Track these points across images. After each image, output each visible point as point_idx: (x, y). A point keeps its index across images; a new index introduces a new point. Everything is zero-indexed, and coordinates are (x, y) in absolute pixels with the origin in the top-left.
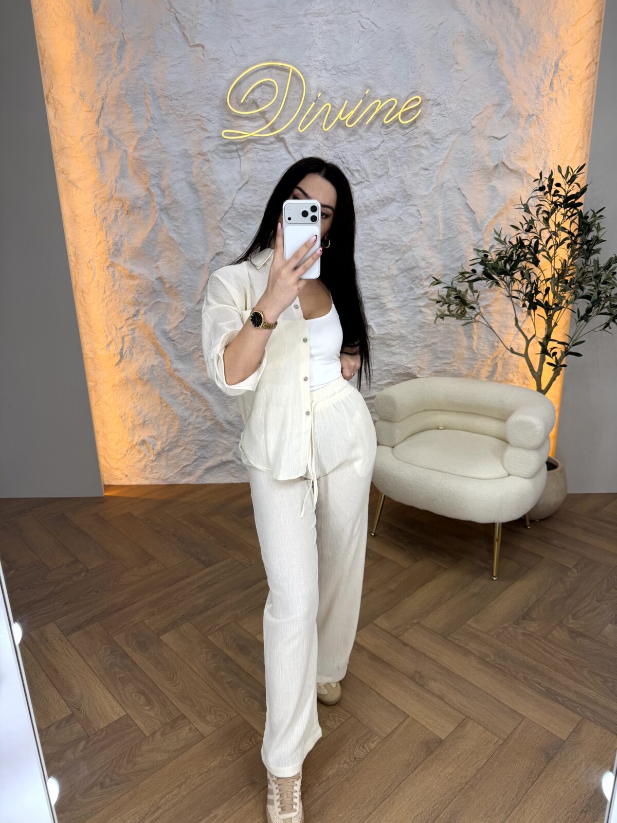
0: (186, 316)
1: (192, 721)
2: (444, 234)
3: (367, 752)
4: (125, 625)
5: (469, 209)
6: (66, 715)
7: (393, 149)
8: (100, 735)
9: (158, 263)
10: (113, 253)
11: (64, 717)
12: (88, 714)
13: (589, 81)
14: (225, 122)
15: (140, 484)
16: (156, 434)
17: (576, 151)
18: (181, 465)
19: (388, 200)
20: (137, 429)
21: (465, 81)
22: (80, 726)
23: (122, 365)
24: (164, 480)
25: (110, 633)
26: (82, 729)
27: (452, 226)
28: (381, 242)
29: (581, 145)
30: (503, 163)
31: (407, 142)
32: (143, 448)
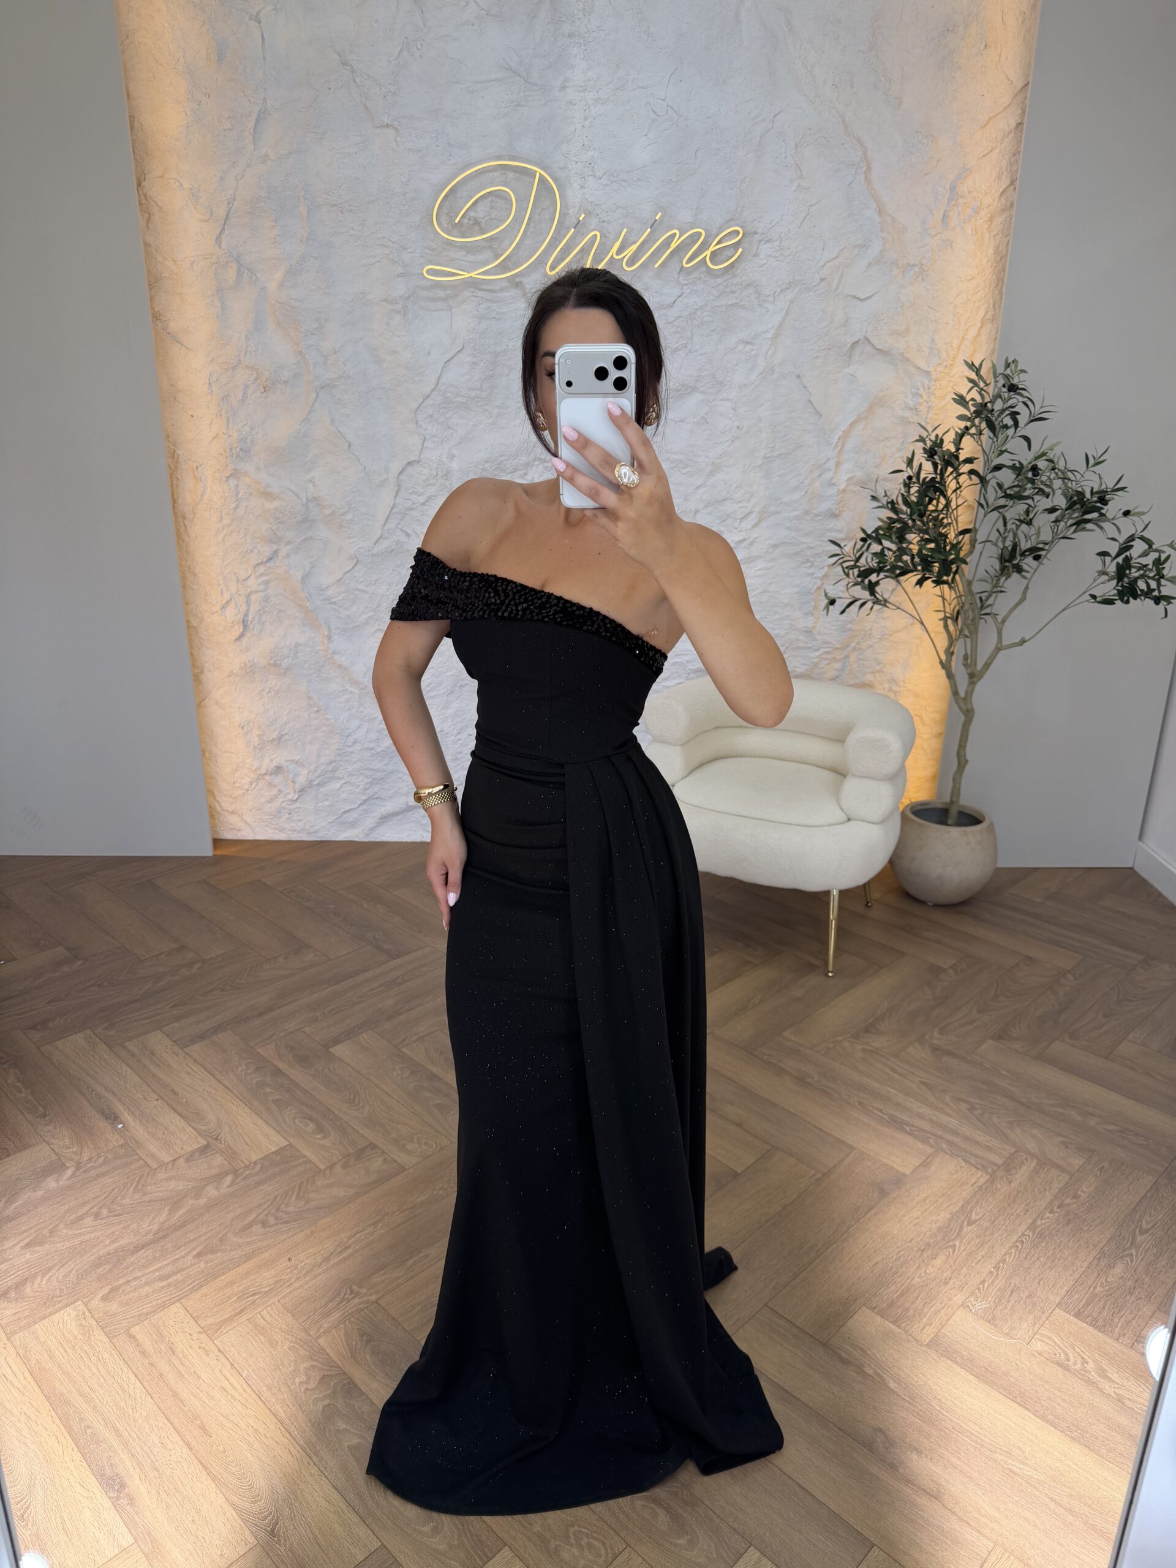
0: (358, 561)
1: (386, 1151)
2: (773, 447)
4: (272, 1035)
5: (813, 410)
6: (200, 1145)
7: (697, 307)
8: (253, 1169)
9: (312, 475)
10: (238, 456)
11: (196, 1147)
12: (231, 1144)
13: (1004, 216)
14: (430, 252)
15: (272, 839)
16: (299, 757)
17: (982, 325)
18: (340, 809)
19: (686, 390)
20: (268, 748)
21: (811, 206)
22: (222, 1158)
23: (245, 640)
24: (309, 833)
25: (252, 1045)
26: (226, 1162)
27: (786, 436)
28: (674, 456)
29: (989, 316)
30: (867, 339)
31: (718, 297)
32: (278, 780)
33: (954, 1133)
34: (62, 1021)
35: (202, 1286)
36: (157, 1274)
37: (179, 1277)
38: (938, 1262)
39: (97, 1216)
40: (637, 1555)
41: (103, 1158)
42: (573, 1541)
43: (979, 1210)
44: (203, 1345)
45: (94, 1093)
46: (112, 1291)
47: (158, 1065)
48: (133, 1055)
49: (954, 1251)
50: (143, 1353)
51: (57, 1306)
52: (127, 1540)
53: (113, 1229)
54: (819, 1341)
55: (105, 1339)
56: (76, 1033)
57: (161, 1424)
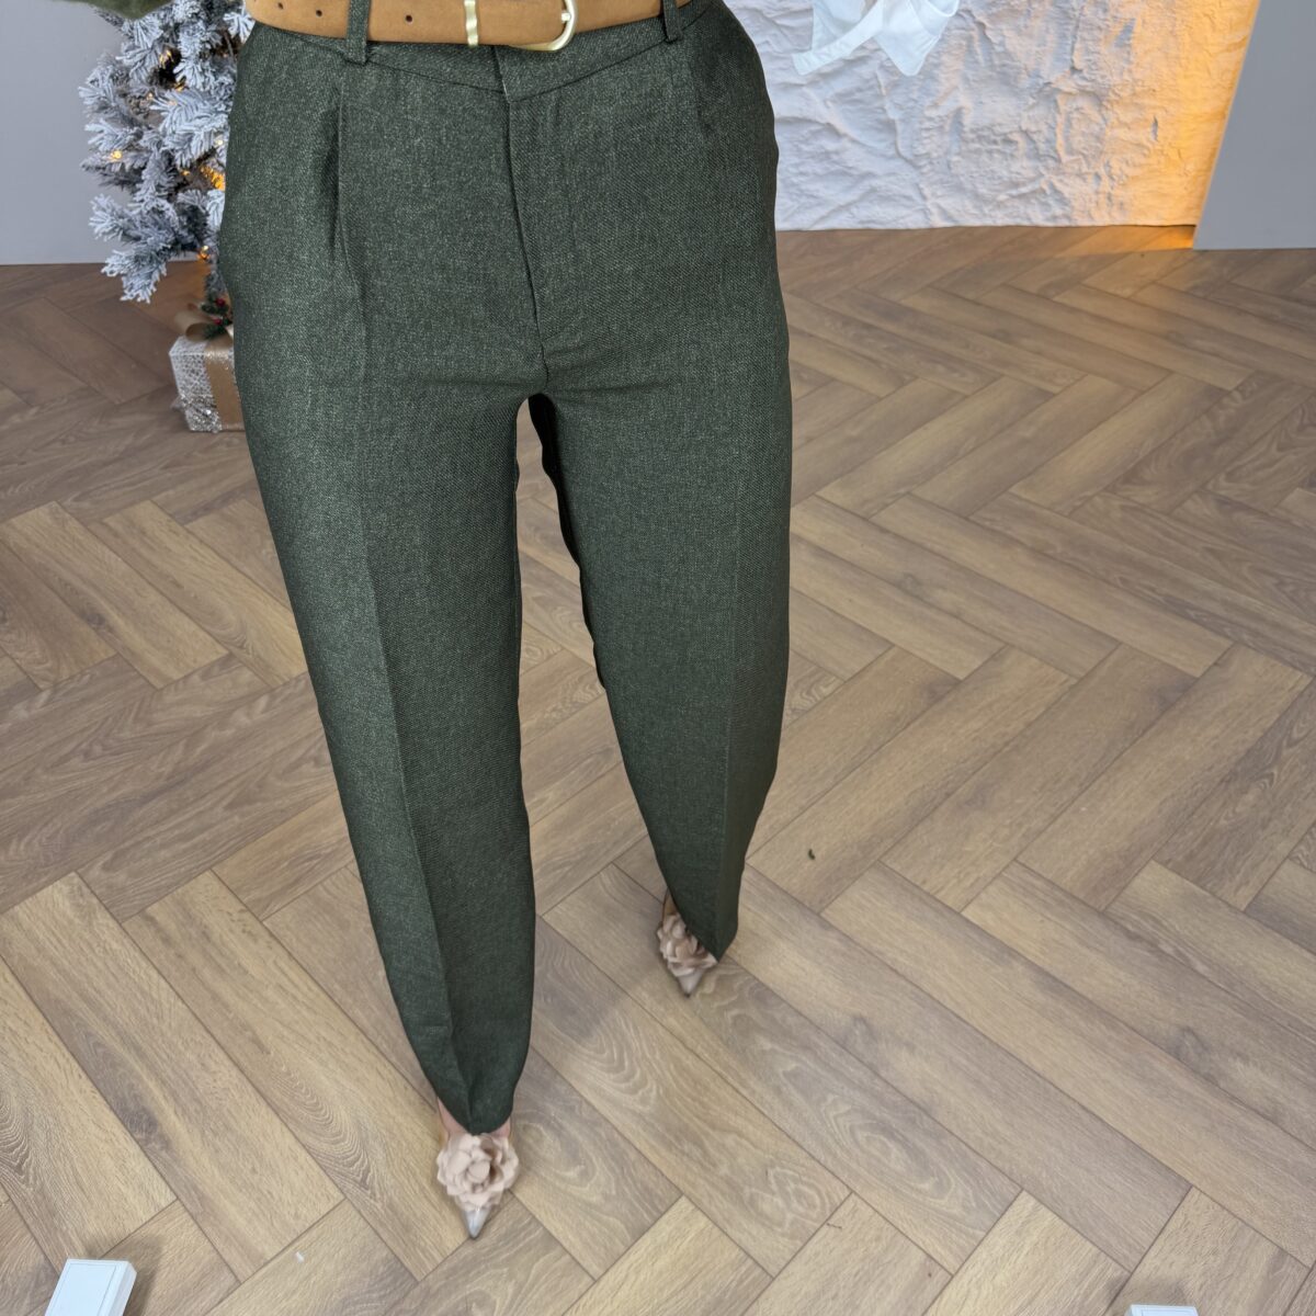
3: (816, 700)
6: (219, 656)
8: (295, 686)
11: (214, 658)
12: (262, 654)
22: (250, 673)
26: (256, 678)
33: (1259, 618)
34: (17, 491)
35: (239, 849)
36: (177, 832)
37: (206, 836)
38: (1250, 797)
39: (87, 755)
40: (865, 1205)
41: (88, 677)
42: (774, 1187)
43: (1302, 725)
44: (248, 928)
45: (69, 587)
46: (116, 857)
47: (151, 548)
48: (116, 535)
49: (1271, 783)
50: (167, 940)
51: (44, 879)
52: (164, 1197)
53: (111, 773)
54: (1092, 908)
55: (112, 923)
56: (38, 506)
57: (198, 1039)
